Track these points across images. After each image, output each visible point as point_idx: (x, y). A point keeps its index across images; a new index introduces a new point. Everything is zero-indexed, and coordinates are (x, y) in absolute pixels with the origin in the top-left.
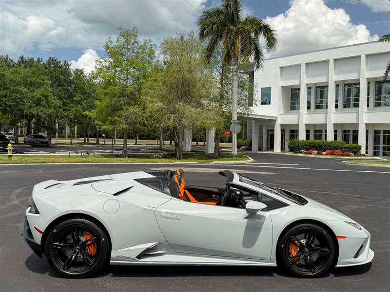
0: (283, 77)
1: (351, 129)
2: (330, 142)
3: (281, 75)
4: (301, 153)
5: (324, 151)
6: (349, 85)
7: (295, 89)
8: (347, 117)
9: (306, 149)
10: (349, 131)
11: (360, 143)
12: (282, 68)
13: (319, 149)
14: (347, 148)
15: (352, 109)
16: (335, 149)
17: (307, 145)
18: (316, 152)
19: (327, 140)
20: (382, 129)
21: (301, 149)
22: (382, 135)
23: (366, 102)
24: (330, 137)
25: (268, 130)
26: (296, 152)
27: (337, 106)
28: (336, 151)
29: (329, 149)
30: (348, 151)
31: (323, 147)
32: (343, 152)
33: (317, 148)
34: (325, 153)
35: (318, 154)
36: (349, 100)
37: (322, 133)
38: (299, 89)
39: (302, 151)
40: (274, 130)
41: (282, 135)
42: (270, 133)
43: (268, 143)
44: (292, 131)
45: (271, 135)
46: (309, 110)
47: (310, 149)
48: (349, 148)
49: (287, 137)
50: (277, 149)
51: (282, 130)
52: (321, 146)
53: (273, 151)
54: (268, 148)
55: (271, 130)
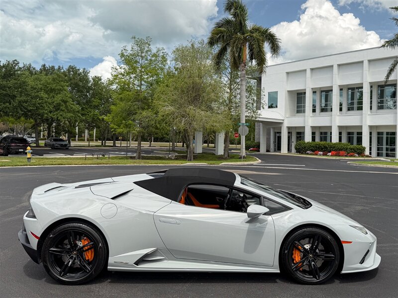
0: (289, 82)
1: (355, 131)
2: (335, 144)
3: (287, 80)
4: (308, 154)
5: (330, 152)
6: (353, 89)
7: (301, 94)
8: (351, 119)
9: (312, 150)
10: (353, 133)
11: (364, 145)
12: (288, 73)
13: (325, 151)
14: (351, 149)
15: (355, 112)
16: (340, 150)
17: (313, 146)
18: (322, 153)
19: (332, 142)
20: (385, 131)
21: (307, 150)
22: (385, 136)
23: (369, 105)
24: (335, 139)
25: (275, 132)
26: (302, 153)
27: (341, 110)
28: (341, 152)
29: (334, 150)
30: (352, 152)
31: (329, 149)
32: (348, 154)
33: (322, 149)
34: (330, 154)
35: (323, 155)
36: (352, 104)
37: (327, 135)
38: (305, 93)
39: (308, 152)
40: (281, 133)
41: (289, 137)
42: (278, 135)
43: (275, 145)
44: (298, 133)
45: (278, 137)
46: (314, 113)
47: (316, 150)
48: (353, 149)
49: (294, 139)
50: (284, 150)
51: (289, 133)
52: (327, 148)
53: (280, 152)
54: (275, 149)
55: (278, 133)
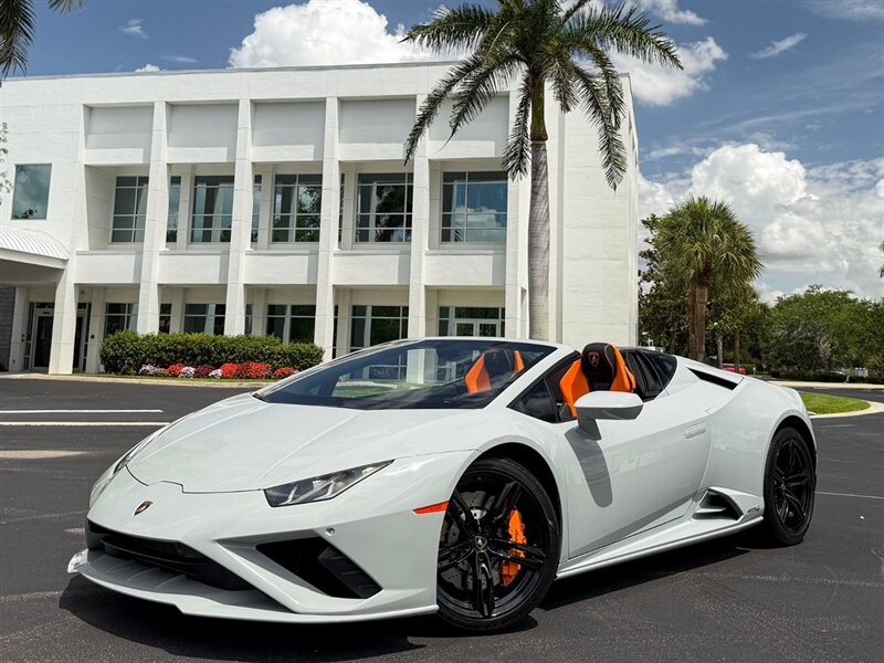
0: (91, 137)
1: (289, 301)
2: (233, 341)
3: (88, 132)
4: (145, 374)
5: (217, 366)
6: (290, 179)
7: (131, 180)
8: (284, 268)
9: (160, 363)
10: (282, 309)
11: (318, 342)
12: (90, 109)
13: (203, 362)
14: (284, 355)
15: (291, 245)
16: (250, 359)
17: (163, 349)
18: (192, 370)
19: (226, 333)
20: (370, 302)
21: (144, 362)
22: (369, 318)
23: (338, 228)
24: (235, 326)
26: (125, 374)
27: (254, 238)
28: (254, 366)
29: (233, 361)
30: (287, 365)
31: (214, 355)
32: (274, 370)
33: (194, 356)
34: (219, 372)
35: (197, 375)
36: (284, 221)
37: (205, 313)
38: (145, 180)
39: (148, 368)
40: (52, 305)
41: (79, 321)
42: (39, 312)
43: (28, 346)
44: (114, 308)
45: (41, 319)
46: (171, 244)
47: (174, 362)
48: (290, 355)
49: (97, 326)
50: (61, 363)
51: (80, 306)
52: (208, 352)
53: (46, 372)
54: (26, 361)
55: (42, 305)
